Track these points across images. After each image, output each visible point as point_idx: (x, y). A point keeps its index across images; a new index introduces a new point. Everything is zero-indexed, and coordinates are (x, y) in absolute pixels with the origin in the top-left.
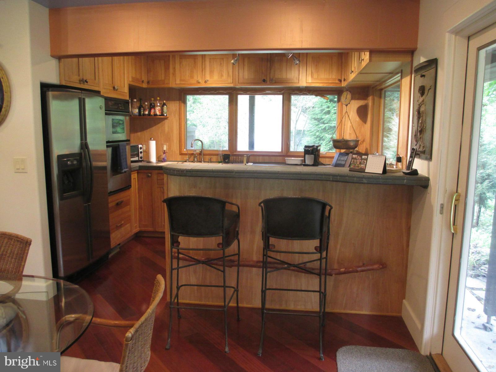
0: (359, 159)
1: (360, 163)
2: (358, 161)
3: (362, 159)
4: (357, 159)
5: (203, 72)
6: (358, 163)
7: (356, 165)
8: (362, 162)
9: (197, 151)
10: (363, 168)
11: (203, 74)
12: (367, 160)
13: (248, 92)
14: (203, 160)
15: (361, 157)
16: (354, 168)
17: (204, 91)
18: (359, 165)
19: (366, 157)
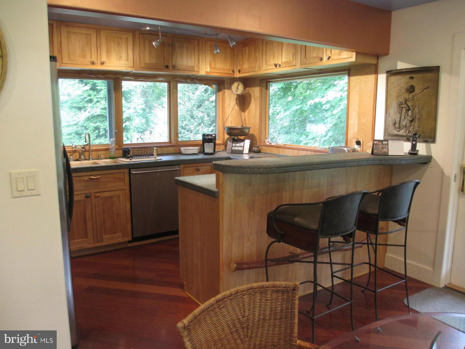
0: (380, 144)
1: (383, 148)
2: (380, 146)
3: (383, 144)
4: (379, 145)
5: (99, 51)
6: (381, 148)
7: (379, 150)
8: (384, 147)
9: (78, 147)
10: (386, 152)
11: (99, 53)
12: (388, 145)
13: (139, 78)
14: (91, 157)
15: (382, 143)
16: (378, 152)
17: (89, 74)
18: (382, 150)
19: (387, 142)
